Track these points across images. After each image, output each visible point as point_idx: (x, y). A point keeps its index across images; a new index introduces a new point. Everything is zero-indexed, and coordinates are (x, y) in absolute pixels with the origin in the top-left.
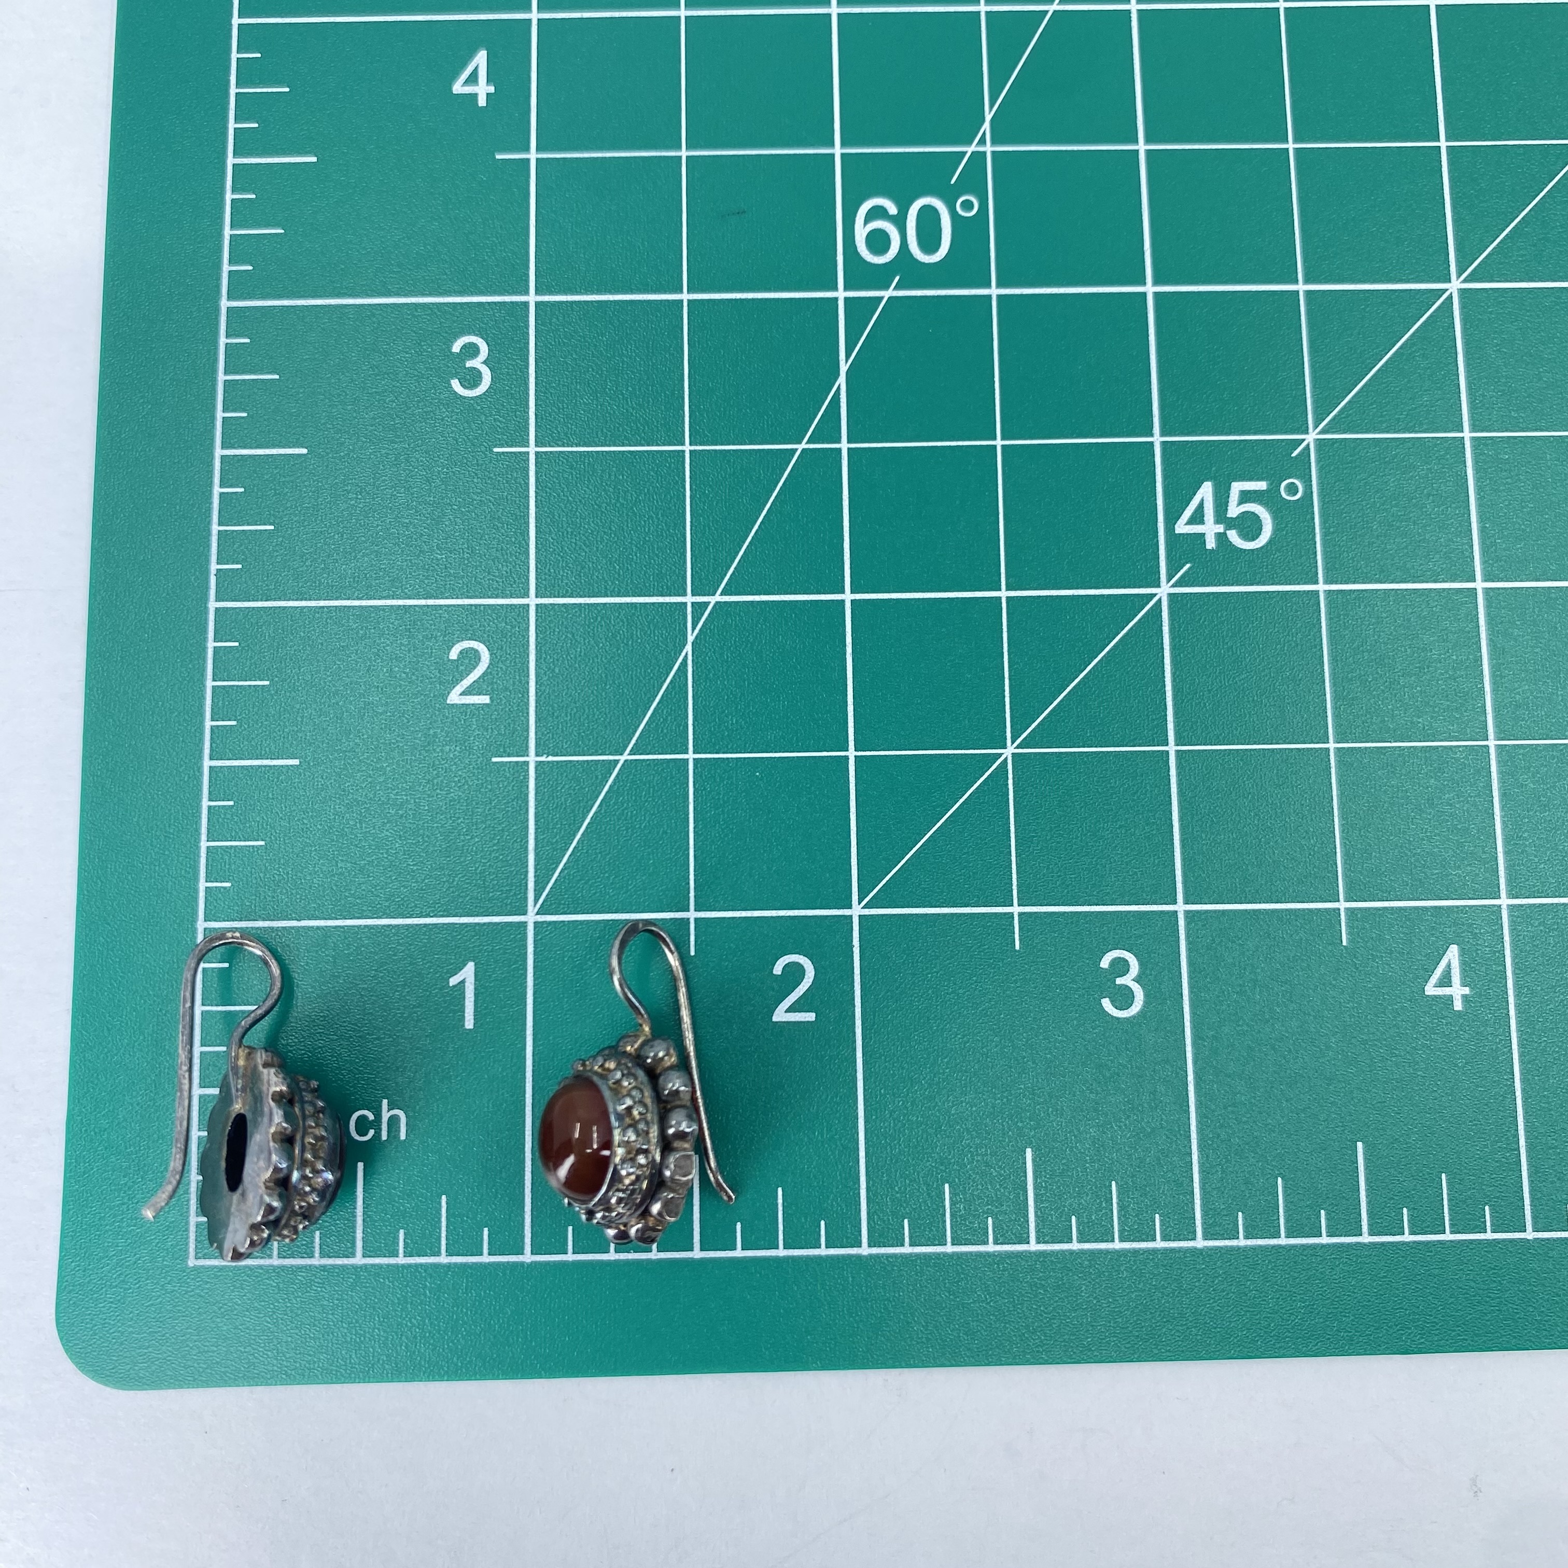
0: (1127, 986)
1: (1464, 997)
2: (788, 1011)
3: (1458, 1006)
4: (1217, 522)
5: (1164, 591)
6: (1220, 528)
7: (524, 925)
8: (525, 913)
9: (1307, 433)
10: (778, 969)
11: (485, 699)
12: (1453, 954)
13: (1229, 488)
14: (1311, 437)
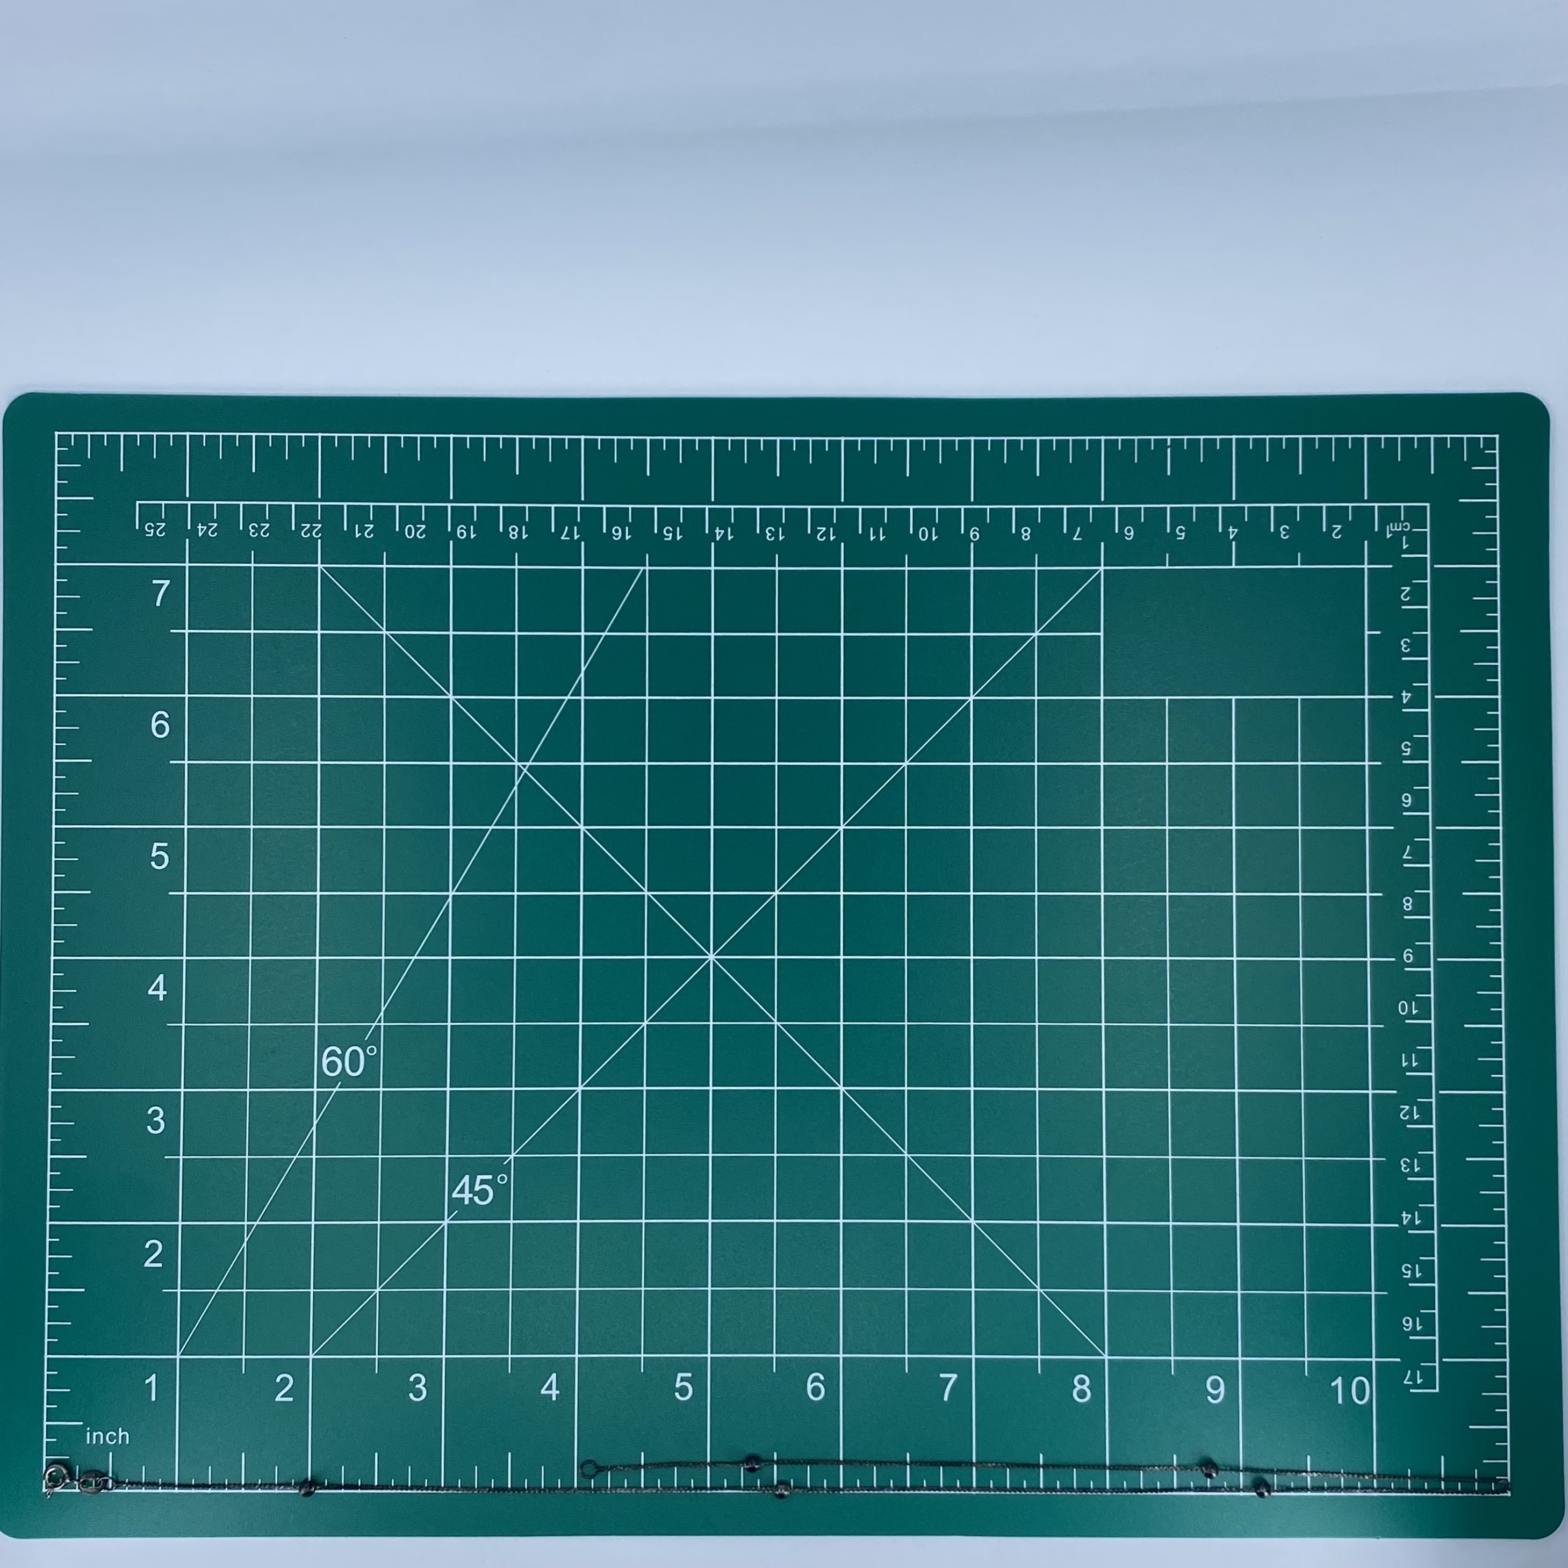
0: (419, 1388)
1: (557, 1395)
2: (282, 1396)
3: (554, 1398)
4: (470, 1193)
5: (446, 1222)
6: (471, 1195)
7: (176, 1359)
8: (176, 1355)
9: (510, 1154)
10: (278, 1380)
11: (160, 1265)
12: (554, 1376)
13: (476, 1178)
14: (512, 1156)
